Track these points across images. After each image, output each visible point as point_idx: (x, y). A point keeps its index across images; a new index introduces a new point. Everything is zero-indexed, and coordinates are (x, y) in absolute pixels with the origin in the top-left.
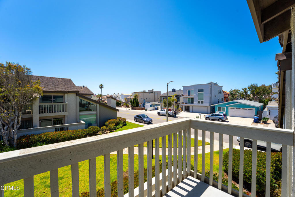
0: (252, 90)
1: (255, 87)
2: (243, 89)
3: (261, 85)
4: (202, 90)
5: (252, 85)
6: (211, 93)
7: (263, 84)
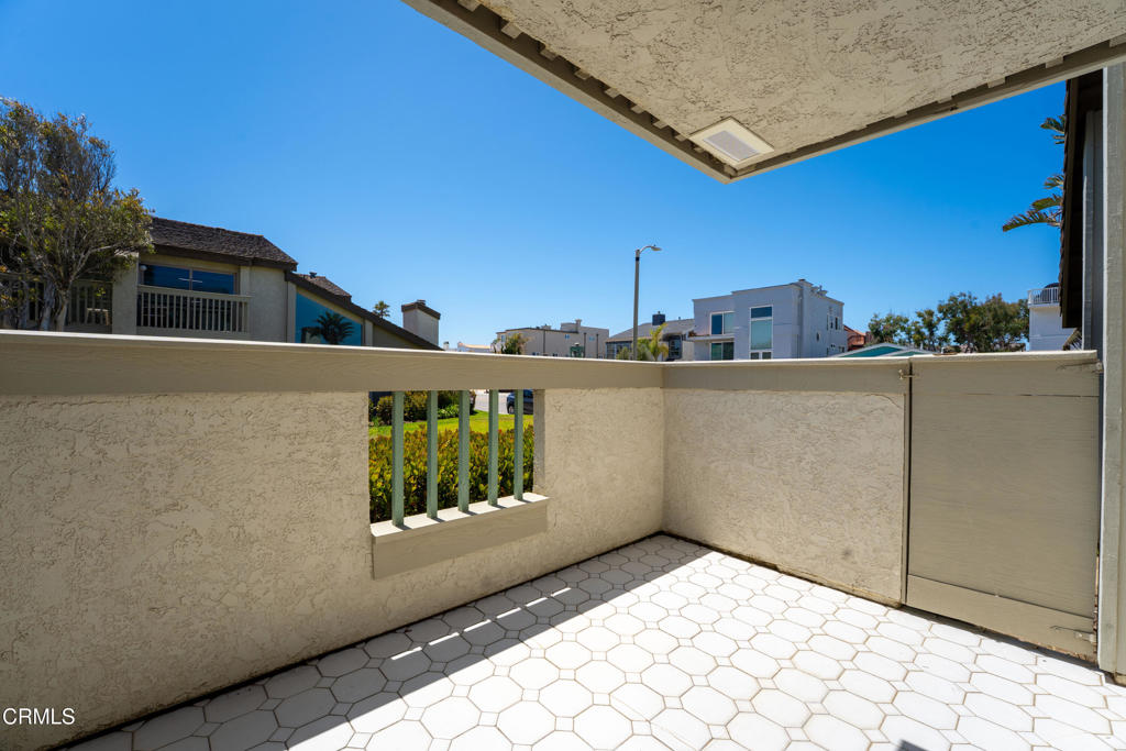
0: (954, 316)
1: (965, 306)
2: (920, 315)
3: (987, 298)
4: (767, 312)
5: (953, 299)
6: (801, 323)
7: (996, 295)
